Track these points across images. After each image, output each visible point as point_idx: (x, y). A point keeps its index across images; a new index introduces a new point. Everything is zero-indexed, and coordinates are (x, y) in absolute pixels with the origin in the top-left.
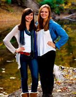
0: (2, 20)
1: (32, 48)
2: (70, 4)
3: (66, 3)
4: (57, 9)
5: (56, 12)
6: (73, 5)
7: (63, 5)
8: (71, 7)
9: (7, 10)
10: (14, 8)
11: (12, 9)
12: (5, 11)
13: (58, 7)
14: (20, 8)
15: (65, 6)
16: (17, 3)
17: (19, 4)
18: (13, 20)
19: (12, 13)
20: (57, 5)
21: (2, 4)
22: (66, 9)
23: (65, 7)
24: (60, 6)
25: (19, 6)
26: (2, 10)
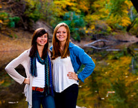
0: (3, 49)
1: (46, 82)
2: (93, 28)
3: (88, 26)
4: (76, 34)
5: (75, 38)
6: (97, 28)
7: (85, 28)
8: (96, 31)
9: (9, 36)
10: (19, 34)
11: (16, 35)
12: (7, 38)
13: (78, 31)
14: (26, 33)
15: (87, 29)
16: (23, 26)
17: (26, 28)
18: (17, 49)
19: (16, 40)
20: (77, 29)
21: (2, 29)
22: (88, 34)
23: (87, 32)
24: (80, 29)
25: (25, 30)
26: (2, 36)
